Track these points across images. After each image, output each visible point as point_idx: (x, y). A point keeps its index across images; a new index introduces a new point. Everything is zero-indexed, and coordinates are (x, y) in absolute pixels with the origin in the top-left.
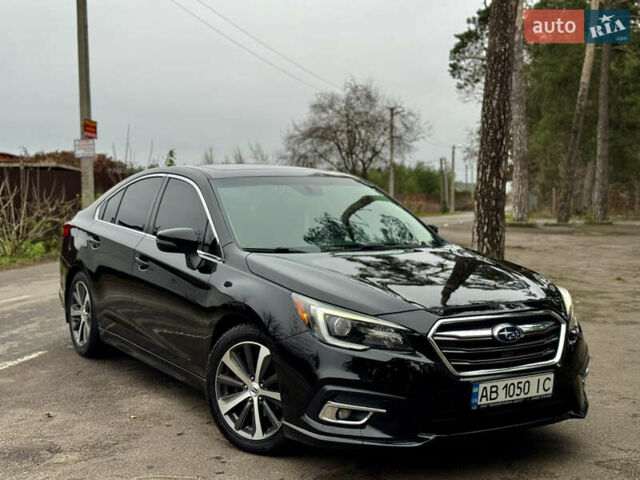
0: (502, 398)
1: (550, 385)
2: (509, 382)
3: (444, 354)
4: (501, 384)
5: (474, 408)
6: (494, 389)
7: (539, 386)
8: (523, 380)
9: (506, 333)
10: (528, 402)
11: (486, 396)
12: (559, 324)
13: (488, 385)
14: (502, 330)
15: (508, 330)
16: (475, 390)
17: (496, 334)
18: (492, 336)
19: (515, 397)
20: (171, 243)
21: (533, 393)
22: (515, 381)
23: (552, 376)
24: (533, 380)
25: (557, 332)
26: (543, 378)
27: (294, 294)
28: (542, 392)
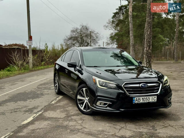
0: (141, 101)
1: (156, 99)
2: (143, 97)
3: (126, 90)
4: (141, 98)
5: (134, 103)
6: (139, 99)
7: (152, 99)
8: (148, 97)
9: (143, 85)
10: (149, 103)
11: (137, 101)
12: (160, 84)
13: (138, 98)
14: (142, 85)
15: (144, 85)
16: (134, 99)
17: (140, 85)
18: (139, 86)
19: (145, 101)
20: (70, 65)
21: (151, 101)
22: (145, 97)
23: (156, 97)
24: (151, 97)
25: (159, 86)
26: (153, 97)
27: (93, 76)
28: (153, 101)
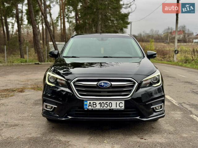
2: (101, 102)
9: (103, 84)
11: (91, 106)
